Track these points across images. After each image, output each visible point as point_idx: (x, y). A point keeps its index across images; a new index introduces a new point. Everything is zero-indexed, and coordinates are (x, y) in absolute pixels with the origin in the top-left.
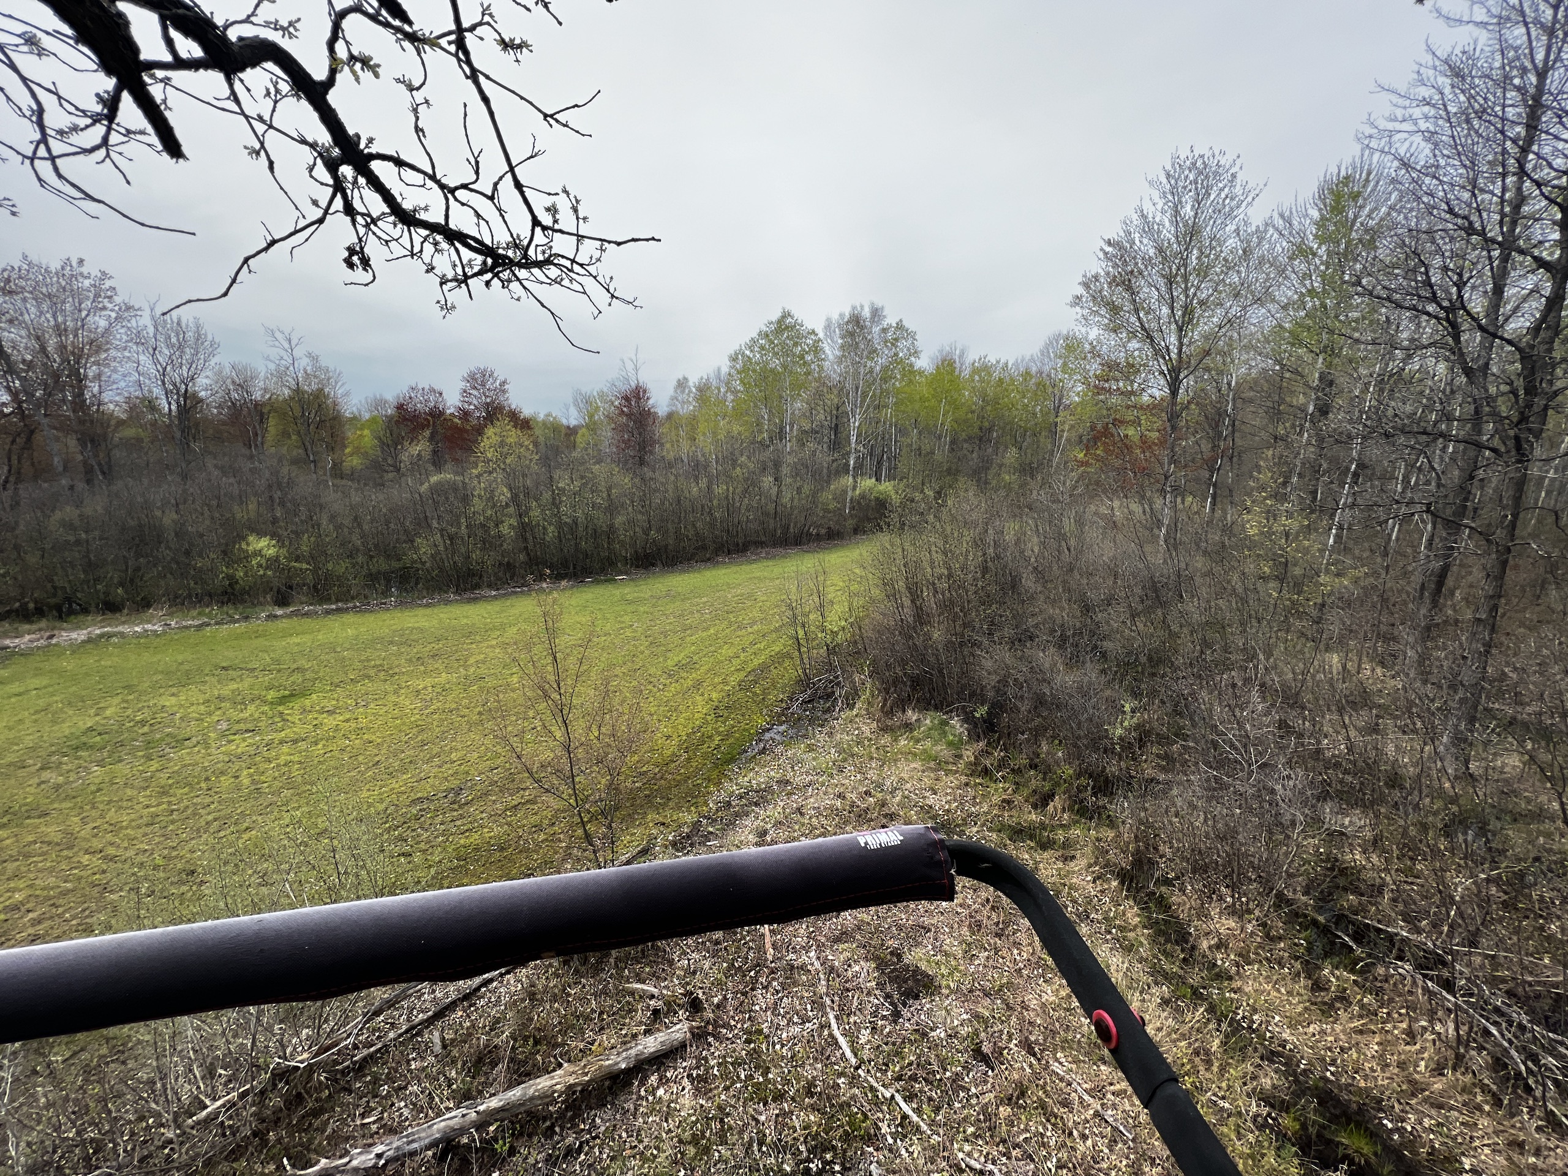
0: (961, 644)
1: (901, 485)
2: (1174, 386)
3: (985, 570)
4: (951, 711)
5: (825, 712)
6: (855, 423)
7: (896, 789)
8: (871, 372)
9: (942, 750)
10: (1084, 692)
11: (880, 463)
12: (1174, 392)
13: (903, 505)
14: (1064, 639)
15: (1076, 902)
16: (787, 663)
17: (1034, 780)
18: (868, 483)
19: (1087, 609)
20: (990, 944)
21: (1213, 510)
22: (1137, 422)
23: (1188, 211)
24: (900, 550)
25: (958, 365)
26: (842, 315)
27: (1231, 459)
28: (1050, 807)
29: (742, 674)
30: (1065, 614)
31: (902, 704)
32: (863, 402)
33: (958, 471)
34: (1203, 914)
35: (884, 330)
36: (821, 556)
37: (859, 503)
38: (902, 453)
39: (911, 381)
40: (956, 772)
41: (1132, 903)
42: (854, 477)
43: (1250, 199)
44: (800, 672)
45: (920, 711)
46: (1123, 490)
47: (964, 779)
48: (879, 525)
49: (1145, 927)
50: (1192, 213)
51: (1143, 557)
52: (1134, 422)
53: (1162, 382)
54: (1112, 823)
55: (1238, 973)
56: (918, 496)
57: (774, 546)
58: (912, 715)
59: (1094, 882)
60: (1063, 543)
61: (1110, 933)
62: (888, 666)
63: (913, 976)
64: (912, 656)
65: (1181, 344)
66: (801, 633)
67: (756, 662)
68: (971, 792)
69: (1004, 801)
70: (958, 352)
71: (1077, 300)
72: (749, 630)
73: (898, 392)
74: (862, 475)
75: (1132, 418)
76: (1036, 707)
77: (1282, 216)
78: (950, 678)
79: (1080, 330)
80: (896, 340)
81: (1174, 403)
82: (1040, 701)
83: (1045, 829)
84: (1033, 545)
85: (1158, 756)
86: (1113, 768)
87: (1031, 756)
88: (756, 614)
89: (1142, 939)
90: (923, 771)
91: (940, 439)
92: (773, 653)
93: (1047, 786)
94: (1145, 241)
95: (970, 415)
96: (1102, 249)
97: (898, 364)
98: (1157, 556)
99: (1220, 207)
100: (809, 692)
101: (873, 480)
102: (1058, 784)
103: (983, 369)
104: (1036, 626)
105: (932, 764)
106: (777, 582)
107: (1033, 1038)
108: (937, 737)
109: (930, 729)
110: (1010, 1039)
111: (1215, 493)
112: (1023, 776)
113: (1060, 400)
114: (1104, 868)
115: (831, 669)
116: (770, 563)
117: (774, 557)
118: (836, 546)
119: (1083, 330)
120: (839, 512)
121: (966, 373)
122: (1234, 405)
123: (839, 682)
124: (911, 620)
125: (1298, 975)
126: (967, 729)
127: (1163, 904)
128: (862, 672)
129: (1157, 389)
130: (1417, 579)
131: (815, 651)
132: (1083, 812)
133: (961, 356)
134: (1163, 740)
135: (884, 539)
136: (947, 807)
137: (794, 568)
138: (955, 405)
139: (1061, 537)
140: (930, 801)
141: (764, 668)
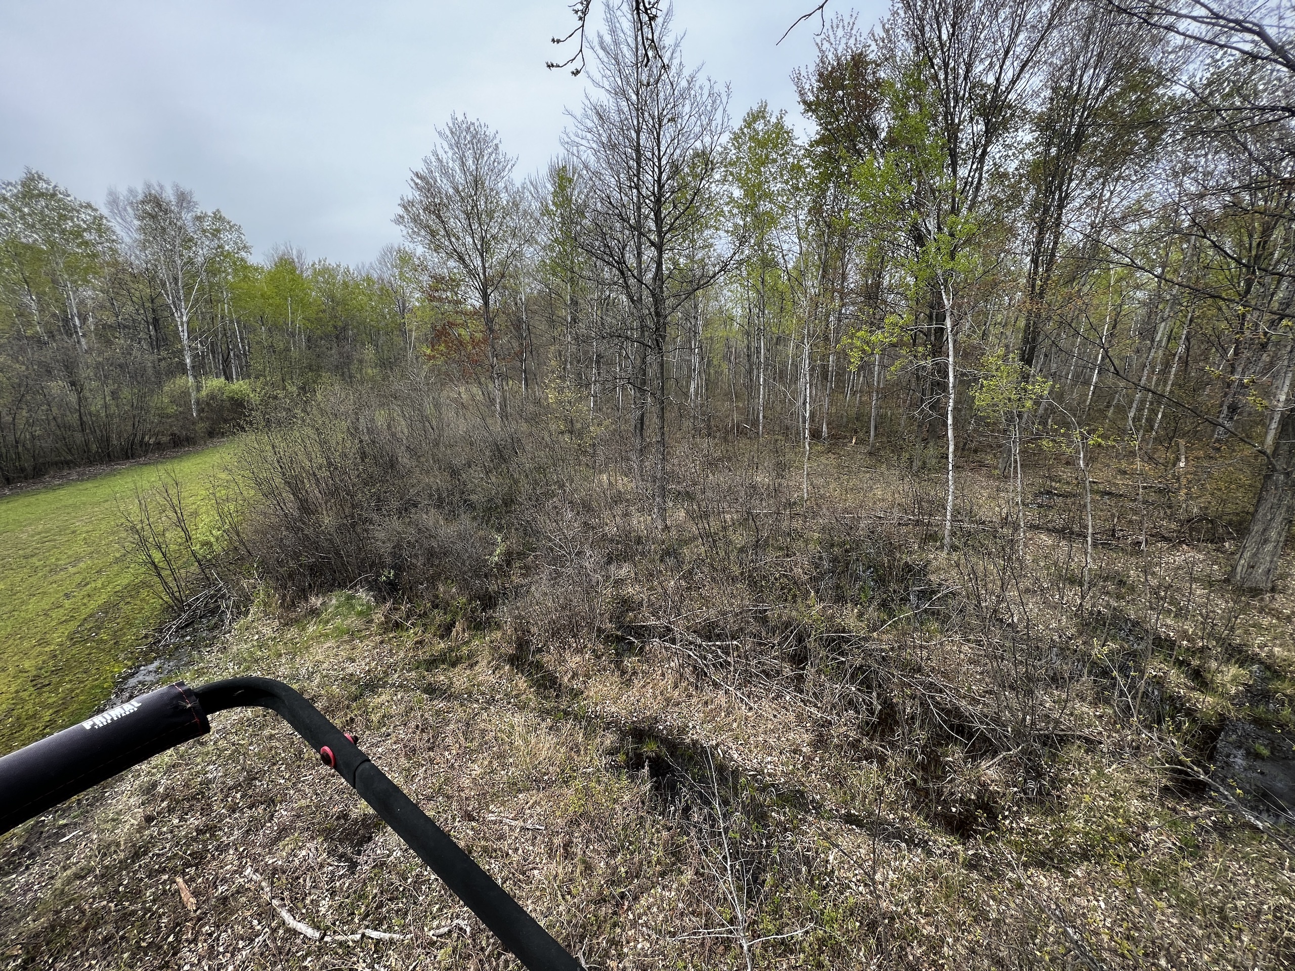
0: (353, 525)
1: (259, 384)
2: (485, 297)
3: (364, 456)
4: (355, 585)
5: (210, 630)
6: (182, 318)
7: (313, 673)
8: (190, 262)
9: (353, 622)
10: (461, 537)
11: (226, 360)
12: (486, 303)
13: (264, 402)
14: (440, 500)
15: (484, 694)
16: (144, 593)
17: (439, 617)
18: (214, 383)
19: (454, 473)
20: (425, 760)
21: (526, 389)
22: (465, 325)
23: (470, 162)
24: (269, 448)
25: (297, 265)
26: (131, 191)
27: (531, 352)
28: (454, 633)
29: (72, 626)
30: (438, 480)
31: (303, 594)
32: (188, 295)
33: (319, 368)
34: (562, 661)
35: (199, 219)
36: (169, 467)
37: (208, 404)
38: (252, 350)
39: (245, 277)
40: (371, 635)
41: (520, 675)
42: (195, 377)
43: (509, 166)
44: (166, 598)
45: (324, 595)
46: (465, 377)
47: (378, 638)
48: (239, 425)
49: (531, 687)
50: (474, 167)
51: (486, 427)
52: (463, 325)
53: (477, 295)
54: (498, 626)
55: (586, 687)
56: (281, 394)
57: (91, 462)
58: (316, 601)
59: (494, 673)
60: (427, 424)
61: (510, 703)
62: (280, 563)
63: (363, 824)
64: (305, 546)
65: (484, 268)
66: (157, 556)
67: (93, 605)
68: (387, 647)
69: (417, 643)
70: (295, 252)
71: (399, 220)
72: (71, 570)
73: (232, 288)
74: (205, 374)
75: (461, 321)
76: (429, 559)
77: (532, 184)
78: (348, 556)
79: (409, 246)
80: (218, 231)
81: (487, 312)
82: (431, 554)
83: (453, 651)
84: (402, 427)
85: (520, 568)
86: (493, 587)
87: (433, 599)
88: (79, 548)
89: (530, 696)
90: (338, 647)
91: (294, 337)
92: (118, 588)
93: (449, 618)
94: (445, 181)
95: (321, 315)
96: (412, 180)
97: (225, 257)
98: (496, 426)
99: (492, 167)
100: (184, 616)
101: (222, 379)
102: (457, 613)
103: (326, 272)
104: (418, 494)
105: (346, 637)
106: (106, 505)
107: (470, 809)
108: (346, 612)
109: (337, 607)
110: (454, 819)
111: (526, 377)
112: (428, 617)
113: (404, 304)
114: (499, 659)
115: (209, 582)
116: (89, 485)
117: (94, 477)
118: (188, 453)
119: (411, 245)
120: (185, 415)
121: (308, 274)
122: (526, 314)
123: (224, 595)
124: (296, 514)
125: (613, 671)
126: (373, 596)
127: (539, 666)
128: (251, 575)
129: (475, 301)
130: (633, 423)
131: (182, 571)
132: (477, 626)
133: (299, 256)
134: (521, 555)
135: (249, 439)
136: (367, 668)
137: (131, 486)
138: (303, 303)
139: (424, 419)
140: (350, 670)
141: (108, 608)
